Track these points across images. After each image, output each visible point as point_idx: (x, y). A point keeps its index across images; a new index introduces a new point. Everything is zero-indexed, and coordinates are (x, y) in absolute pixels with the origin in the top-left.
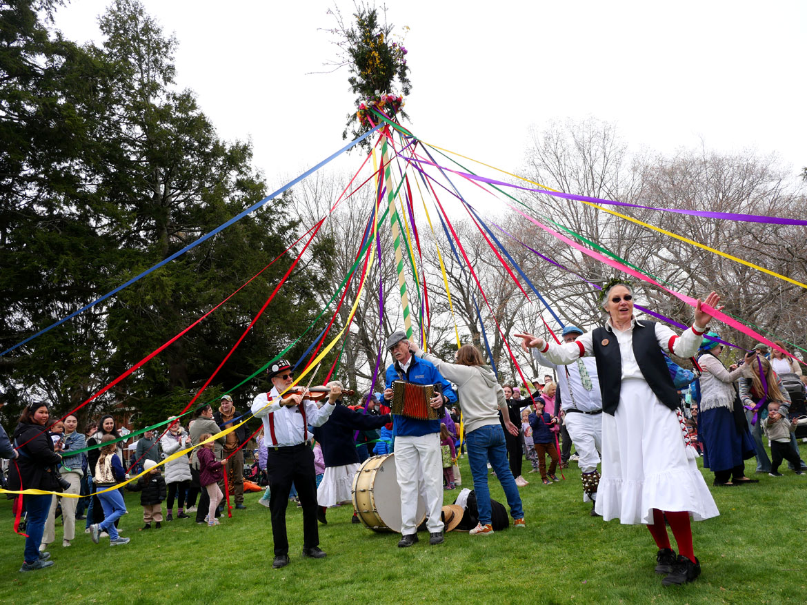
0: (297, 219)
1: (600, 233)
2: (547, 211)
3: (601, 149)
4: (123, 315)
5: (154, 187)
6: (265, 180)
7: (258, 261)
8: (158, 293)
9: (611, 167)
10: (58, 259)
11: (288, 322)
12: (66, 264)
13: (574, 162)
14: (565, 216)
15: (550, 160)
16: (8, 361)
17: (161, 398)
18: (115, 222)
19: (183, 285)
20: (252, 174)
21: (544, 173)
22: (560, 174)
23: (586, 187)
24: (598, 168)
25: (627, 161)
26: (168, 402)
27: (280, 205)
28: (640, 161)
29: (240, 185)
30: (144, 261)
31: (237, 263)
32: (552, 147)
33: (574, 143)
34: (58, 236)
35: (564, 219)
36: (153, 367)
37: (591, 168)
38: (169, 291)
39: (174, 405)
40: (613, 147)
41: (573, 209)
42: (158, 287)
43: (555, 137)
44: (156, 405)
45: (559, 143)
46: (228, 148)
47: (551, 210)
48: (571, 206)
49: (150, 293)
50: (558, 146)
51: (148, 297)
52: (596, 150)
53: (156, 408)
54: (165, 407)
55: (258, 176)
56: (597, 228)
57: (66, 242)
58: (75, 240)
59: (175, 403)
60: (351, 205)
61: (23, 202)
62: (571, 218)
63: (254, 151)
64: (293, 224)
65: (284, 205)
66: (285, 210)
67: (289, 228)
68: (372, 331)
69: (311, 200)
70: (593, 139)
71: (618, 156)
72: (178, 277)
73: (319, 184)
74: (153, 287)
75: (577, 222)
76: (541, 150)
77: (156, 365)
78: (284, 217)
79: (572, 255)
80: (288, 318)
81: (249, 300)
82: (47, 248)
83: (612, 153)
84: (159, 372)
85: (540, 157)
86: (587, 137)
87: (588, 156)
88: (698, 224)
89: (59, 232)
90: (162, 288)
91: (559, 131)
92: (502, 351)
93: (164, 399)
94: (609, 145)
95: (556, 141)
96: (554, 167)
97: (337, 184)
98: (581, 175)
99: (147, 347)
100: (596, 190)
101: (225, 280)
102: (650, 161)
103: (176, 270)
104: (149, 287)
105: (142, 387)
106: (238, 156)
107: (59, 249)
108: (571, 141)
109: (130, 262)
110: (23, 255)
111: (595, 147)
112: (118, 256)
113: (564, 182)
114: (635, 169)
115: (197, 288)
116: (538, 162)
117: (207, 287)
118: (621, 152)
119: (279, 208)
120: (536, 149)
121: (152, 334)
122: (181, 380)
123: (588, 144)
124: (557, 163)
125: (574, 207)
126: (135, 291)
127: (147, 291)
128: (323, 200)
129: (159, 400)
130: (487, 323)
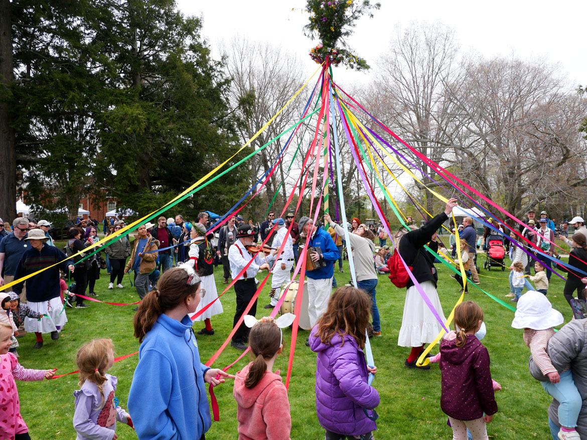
0: (230, 78)
1: (431, 107)
2: (399, 85)
3: (442, 46)
4: (111, 137)
5: (133, 43)
6: (210, 46)
7: (202, 107)
8: (136, 126)
9: (447, 60)
10: (68, 93)
11: (220, 151)
12: (73, 98)
13: (422, 53)
14: (410, 91)
15: (407, 50)
16: (33, 159)
17: (134, 194)
18: (107, 69)
19: (152, 121)
20: (201, 41)
21: (400, 58)
22: (412, 62)
23: (427, 73)
24: (438, 60)
25: (458, 58)
26: (140, 197)
27: (219, 65)
28: (467, 58)
29: (192, 47)
30: (126, 100)
31: (188, 107)
32: (410, 41)
33: (424, 40)
34: (68, 76)
35: (409, 94)
36: (130, 175)
37: (433, 59)
38: (143, 125)
39: (143, 201)
40: (451, 46)
41: (416, 87)
42: (136, 122)
43: (412, 33)
44: (131, 199)
45: (414, 38)
46: (185, 18)
47: (401, 86)
48: (415, 84)
49: (131, 126)
50: (413, 40)
51: (129, 129)
52: (439, 47)
53: (131, 200)
54: (136, 201)
55: (205, 42)
56: (430, 103)
57: (74, 82)
58: (80, 80)
59: (144, 199)
60: (265, 66)
61: (41, 45)
62: (413, 92)
63: (203, 24)
64: (227, 81)
65: (222, 66)
66: (222, 70)
67: (224, 84)
68: (269, 153)
69: (238, 60)
70: (438, 39)
71: (453, 53)
72: (148, 114)
73: (245, 48)
74: (133, 122)
75: (418, 97)
76: (401, 43)
77: (132, 174)
78: (221, 75)
79: (410, 119)
80: (220, 149)
81: (196, 134)
82: (60, 85)
83: (450, 50)
84: (133, 178)
85: (400, 47)
86: (434, 36)
87: (432, 50)
88: (497, 106)
89: (68, 73)
90: (139, 123)
91: (416, 30)
92: (353, 176)
93: (136, 195)
94: (448, 44)
95: (412, 36)
96: (408, 56)
97: (257, 50)
98: (425, 63)
99: (126, 161)
100: (434, 76)
101: (179, 117)
102: (474, 60)
103: (147, 109)
104: (130, 122)
105: (122, 187)
106: (192, 26)
107: (69, 87)
108: (422, 38)
109: (116, 100)
110: (45, 88)
111: (438, 45)
112: (108, 94)
113: (413, 67)
114: (462, 64)
115: (161, 123)
116: (397, 50)
117: (168, 122)
118: (456, 50)
119: (219, 68)
120: (398, 41)
121: (130, 152)
122: (145, 180)
123: (434, 42)
124: (411, 53)
125: (417, 85)
126: (120, 123)
127: (128, 124)
128: (246, 60)
129: (133, 196)
130: (346, 156)
